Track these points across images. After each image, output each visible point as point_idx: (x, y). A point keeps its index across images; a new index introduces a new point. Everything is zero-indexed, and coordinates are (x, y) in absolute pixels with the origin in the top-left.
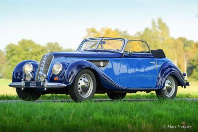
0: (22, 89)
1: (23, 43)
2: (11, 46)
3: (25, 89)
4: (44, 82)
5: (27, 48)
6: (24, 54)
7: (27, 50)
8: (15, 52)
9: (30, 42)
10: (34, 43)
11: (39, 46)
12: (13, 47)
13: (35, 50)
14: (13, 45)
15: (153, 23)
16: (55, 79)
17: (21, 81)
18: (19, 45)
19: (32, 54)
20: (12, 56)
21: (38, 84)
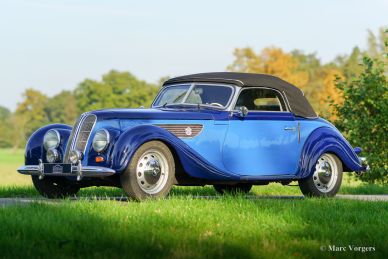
0: (40, 177)
1: (112, 78)
2: (88, 84)
3: (46, 177)
4: (77, 164)
5: (120, 88)
6: (114, 101)
7: (120, 93)
8: (95, 97)
9: (127, 76)
10: (134, 79)
11: (143, 84)
12: (92, 88)
13: (136, 93)
14: (91, 82)
15: (371, 39)
16: (98, 159)
17: (38, 163)
18: (104, 83)
19: (129, 99)
20: (90, 103)
21: (67, 168)
